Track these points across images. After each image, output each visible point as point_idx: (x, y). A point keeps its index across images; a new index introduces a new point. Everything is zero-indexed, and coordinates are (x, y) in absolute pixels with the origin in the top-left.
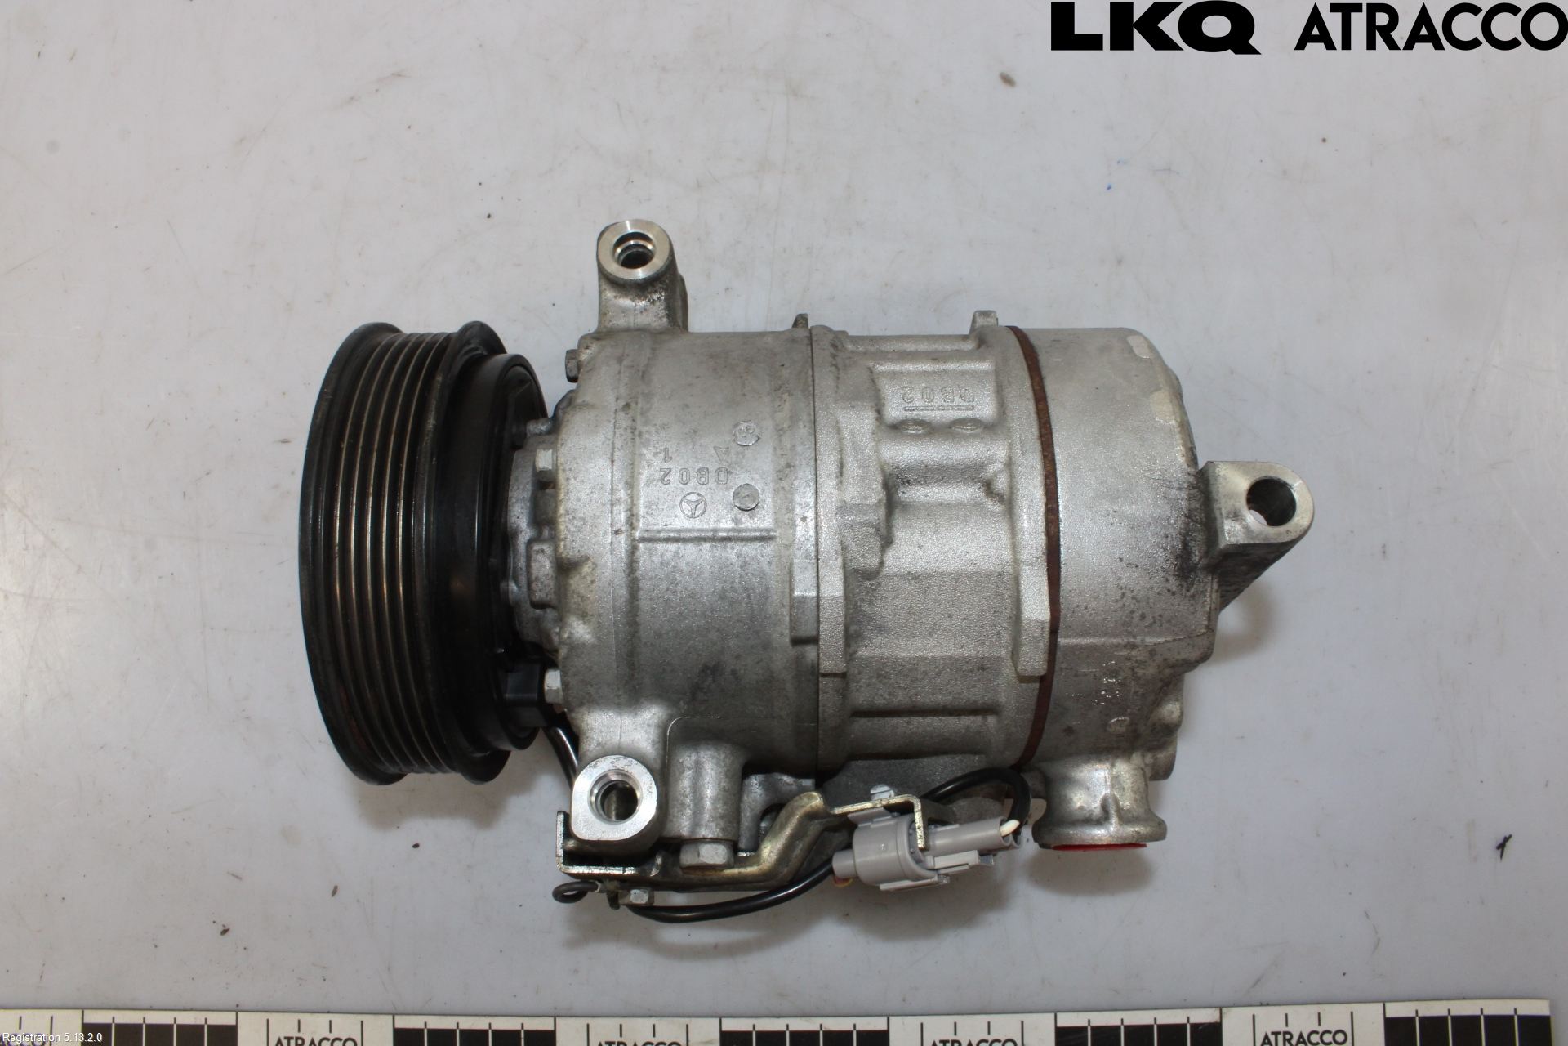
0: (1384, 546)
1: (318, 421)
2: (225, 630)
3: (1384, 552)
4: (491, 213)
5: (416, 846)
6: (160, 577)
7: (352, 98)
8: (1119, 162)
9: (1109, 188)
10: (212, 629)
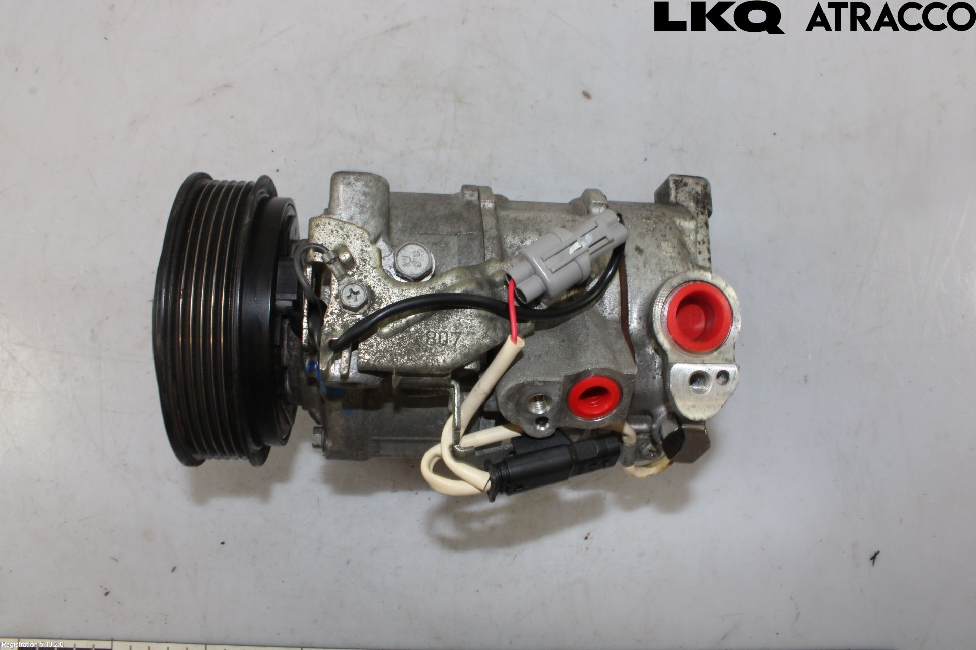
0: (806, 377)
1: (174, 215)
2: (114, 412)
3: (806, 380)
4: (279, 169)
5: (223, 543)
6: (76, 380)
7: (199, 99)
8: (651, 145)
9: (645, 160)
10: (106, 411)
